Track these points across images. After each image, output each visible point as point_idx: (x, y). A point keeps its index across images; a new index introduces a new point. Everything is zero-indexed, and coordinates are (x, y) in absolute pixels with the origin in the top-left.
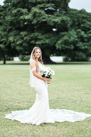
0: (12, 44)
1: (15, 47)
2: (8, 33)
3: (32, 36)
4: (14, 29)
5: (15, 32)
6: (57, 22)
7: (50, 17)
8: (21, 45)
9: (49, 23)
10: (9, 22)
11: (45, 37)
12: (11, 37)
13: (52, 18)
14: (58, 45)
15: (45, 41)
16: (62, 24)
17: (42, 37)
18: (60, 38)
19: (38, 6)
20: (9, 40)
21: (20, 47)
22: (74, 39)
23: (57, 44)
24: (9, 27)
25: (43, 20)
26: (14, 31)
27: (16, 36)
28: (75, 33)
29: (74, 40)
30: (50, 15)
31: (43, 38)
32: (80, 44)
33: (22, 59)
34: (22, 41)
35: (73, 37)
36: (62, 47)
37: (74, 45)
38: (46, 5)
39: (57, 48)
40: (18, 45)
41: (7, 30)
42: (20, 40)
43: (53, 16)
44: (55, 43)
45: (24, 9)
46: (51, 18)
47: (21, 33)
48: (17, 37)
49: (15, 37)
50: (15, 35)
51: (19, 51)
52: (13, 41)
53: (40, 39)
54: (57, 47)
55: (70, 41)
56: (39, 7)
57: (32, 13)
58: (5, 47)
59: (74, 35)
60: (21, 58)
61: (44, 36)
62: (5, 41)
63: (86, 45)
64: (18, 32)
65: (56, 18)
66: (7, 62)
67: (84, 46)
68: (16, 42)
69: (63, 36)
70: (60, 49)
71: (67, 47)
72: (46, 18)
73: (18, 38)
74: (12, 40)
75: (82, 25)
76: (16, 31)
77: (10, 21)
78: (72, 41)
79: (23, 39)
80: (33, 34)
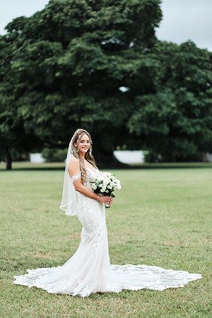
0: (25, 125)
1: (32, 130)
2: (17, 99)
3: (71, 104)
4: (30, 88)
5: (32, 97)
6: (129, 70)
7: (114, 60)
8: (46, 124)
9: (111, 74)
10: (18, 72)
11: (102, 106)
12: (22, 108)
13: (119, 63)
14: (133, 124)
15: (102, 115)
16: (142, 76)
17: (95, 107)
18: (136, 109)
19: (85, 37)
20: (19, 115)
21: (44, 129)
22: (169, 110)
23: (130, 122)
24: (19, 85)
25: (99, 68)
26: (30, 94)
27: (36, 106)
28: (172, 96)
29: (169, 113)
30: (113, 57)
31: (97, 109)
32: (184, 122)
33: (50, 158)
34: (50, 115)
35: (169, 106)
36: (143, 129)
37: (170, 126)
38: (105, 33)
39: (131, 131)
40: (39, 125)
41: (15, 90)
42: (45, 113)
43: (120, 59)
44: (126, 120)
45: (55, 43)
46: (115, 63)
47: (48, 98)
48: (38, 107)
49: (32, 107)
50: (33, 103)
51: (42, 138)
52: (27, 116)
53: (91, 112)
54: (132, 129)
55: (160, 115)
56: (89, 39)
57: (72, 52)
58: (10, 130)
59: (169, 102)
60: (46, 155)
61: (100, 105)
62: (9, 116)
63: (199, 123)
64: (40, 95)
65: (129, 63)
66: (14, 165)
67: (193, 125)
68: (35, 120)
69: (144, 104)
70: (138, 134)
71: (153, 129)
72: (104, 64)
73: (40, 109)
74: (25, 115)
75: (188, 79)
76: (34, 93)
77: (21, 71)
78: (165, 115)
79: (52, 111)
80: (76, 99)
